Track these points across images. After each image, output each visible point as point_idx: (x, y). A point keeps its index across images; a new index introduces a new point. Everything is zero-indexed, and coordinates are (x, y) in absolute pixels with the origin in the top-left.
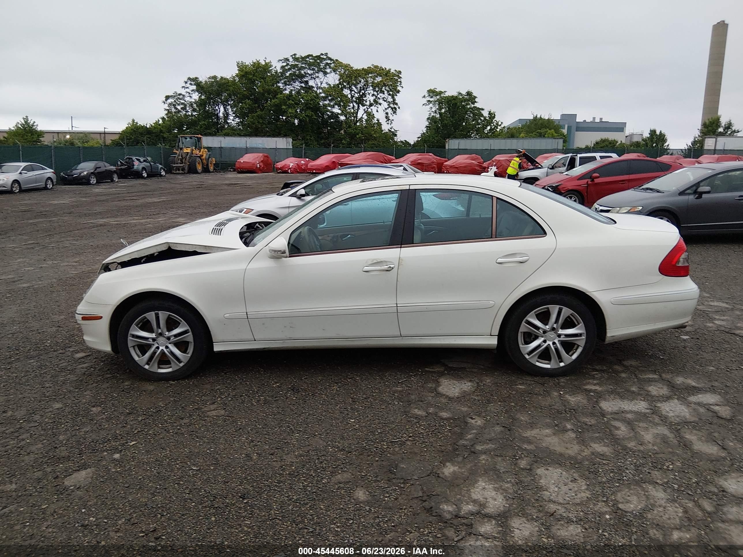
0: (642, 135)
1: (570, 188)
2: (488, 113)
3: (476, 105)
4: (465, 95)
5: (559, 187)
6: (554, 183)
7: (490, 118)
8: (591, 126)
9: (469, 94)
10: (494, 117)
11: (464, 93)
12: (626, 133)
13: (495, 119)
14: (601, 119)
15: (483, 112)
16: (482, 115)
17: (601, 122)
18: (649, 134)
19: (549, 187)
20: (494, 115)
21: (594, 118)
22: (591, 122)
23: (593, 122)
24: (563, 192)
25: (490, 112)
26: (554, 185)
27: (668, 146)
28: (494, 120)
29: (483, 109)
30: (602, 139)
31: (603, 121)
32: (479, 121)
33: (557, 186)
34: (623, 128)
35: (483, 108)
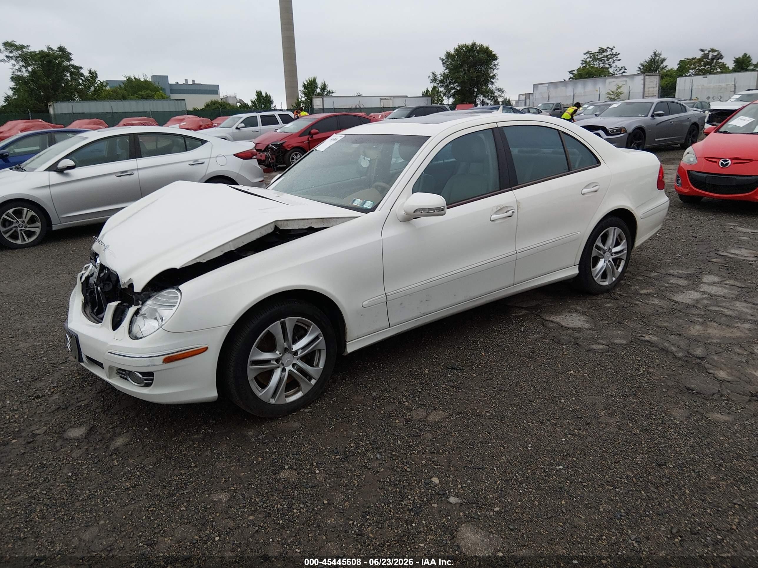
0: (236, 97)
1: (295, 145)
2: (88, 72)
3: (72, 62)
4: (57, 51)
5: (284, 145)
6: (277, 141)
7: (92, 78)
8: (184, 88)
9: (61, 49)
10: (96, 77)
11: (55, 48)
12: (221, 95)
13: (98, 79)
14: (193, 81)
15: (82, 71)
16: (82, 75)
17: (194, 84)
18: (256, 95)
19: (273, 145)
20: (96, 74)
21: (186, 80)
22: (184, 84)
23: (186, 84)
24: (288, 149)
25: (90, 71)
26: (278, 143)
27: (275, 107)
28: (97, 81)
29: (81, 68)
30: (212, 101)
31: (196, 83)
32: (81, 81)
33: (282, 144)
34: (217, 91)
35: (81, 66)
